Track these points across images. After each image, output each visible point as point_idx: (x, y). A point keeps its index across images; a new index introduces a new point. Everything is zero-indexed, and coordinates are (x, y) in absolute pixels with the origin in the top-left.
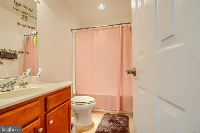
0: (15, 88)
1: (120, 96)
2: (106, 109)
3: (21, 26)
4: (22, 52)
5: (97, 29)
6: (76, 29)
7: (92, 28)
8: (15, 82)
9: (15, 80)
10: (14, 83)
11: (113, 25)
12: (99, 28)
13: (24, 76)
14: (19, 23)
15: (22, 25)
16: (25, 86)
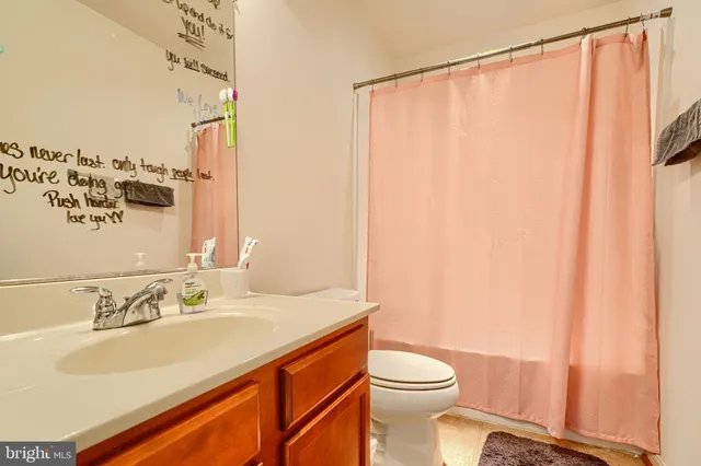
0: (164, 310)
1: (571, 368)
2: (493, 411)
3: (180, 67)
4: (185, 175)
5: (465, 67)
6: (373, 82)
7: (442, 67)
8: (165, 292)
9: (163, 281)
10: (161, 295)
11: (542, 42)
12: (475, 63)
13: (196, 266)
14: (171, 55)
15: (182, 61)
16: (197, 308)
